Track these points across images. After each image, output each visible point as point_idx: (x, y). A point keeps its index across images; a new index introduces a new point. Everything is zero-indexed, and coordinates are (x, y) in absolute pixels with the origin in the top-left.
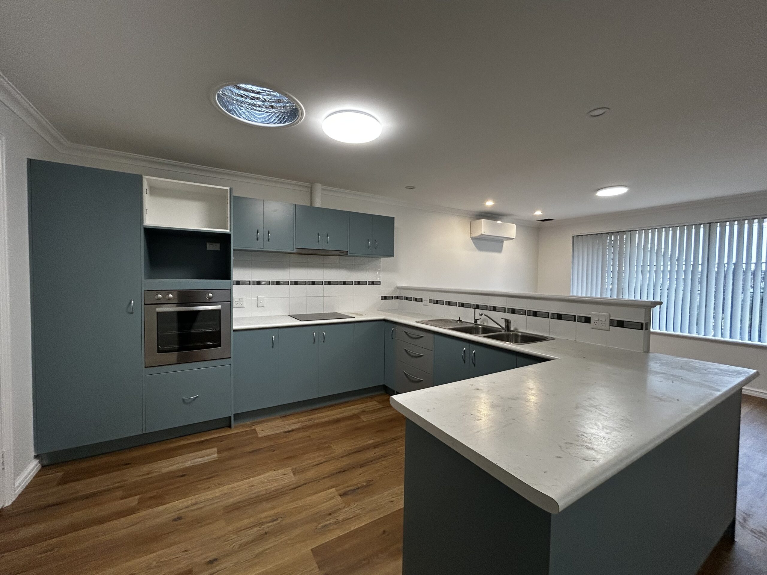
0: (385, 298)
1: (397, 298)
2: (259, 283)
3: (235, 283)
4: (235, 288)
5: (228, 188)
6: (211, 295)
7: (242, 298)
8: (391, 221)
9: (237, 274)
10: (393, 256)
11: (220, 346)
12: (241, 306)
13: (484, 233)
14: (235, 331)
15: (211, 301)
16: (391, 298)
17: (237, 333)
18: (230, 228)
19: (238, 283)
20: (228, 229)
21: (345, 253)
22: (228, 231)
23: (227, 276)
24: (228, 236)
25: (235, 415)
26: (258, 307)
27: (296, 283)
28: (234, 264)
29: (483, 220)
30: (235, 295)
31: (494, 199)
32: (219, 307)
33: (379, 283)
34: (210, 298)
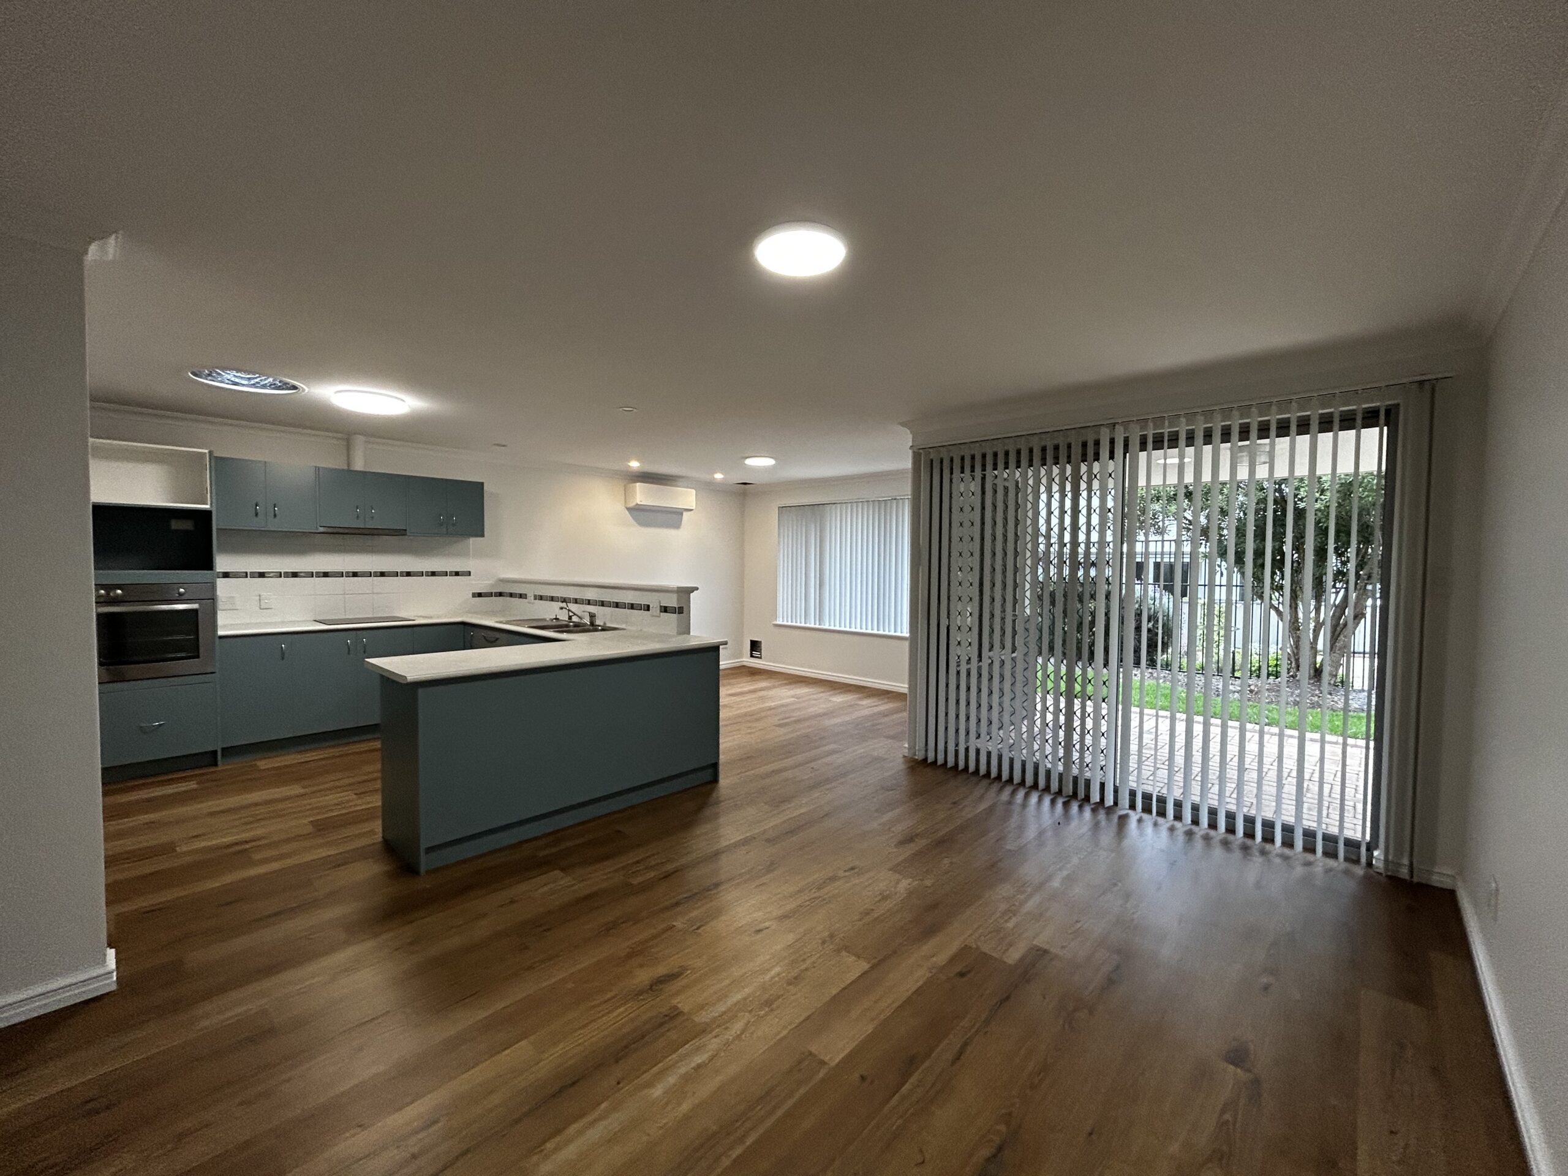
0: (480, 595)
1: (501, 594)
2: (262, 575)
3: (221, 575)
4: (221, 583)
5: (206, 451)
6: (182, 590)
7: (233, 597)
8: (477, 488)
9: (222, 562)
10: (483, 535)
11: (198, 657)
12: (233, 608)
13: (639, 503)
14: (221, 637)
15: (183, 597)
16: (490, 595)
17: (224, 640)
18: (211, 502)
19: (226, 575)
20: (207, 504)
21: (401, 533)
22: (207, 507)
23: (208, 564)
24: (207, 514)
25: (223, 749)
26: (260, 609)
27: (326, 575)
28: (218, 547)
29: (638, 484)
30: (220, 592)
31: (638, 460)
32: (195, 606)
33: (469, 574)
34: (180, 594)
